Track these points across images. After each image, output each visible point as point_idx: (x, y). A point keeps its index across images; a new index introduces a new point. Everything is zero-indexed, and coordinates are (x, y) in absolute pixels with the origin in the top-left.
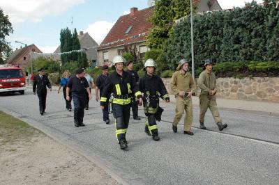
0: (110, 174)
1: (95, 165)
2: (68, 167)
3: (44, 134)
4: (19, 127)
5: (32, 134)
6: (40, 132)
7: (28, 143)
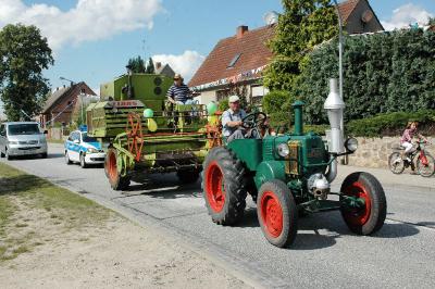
0: (240, 278)
1: (214, 265)
2: (174, 266)
3: (123, 217)
4: (83, 206)
5: (106, 217)
6: (117, 214)
7: (104, 230)
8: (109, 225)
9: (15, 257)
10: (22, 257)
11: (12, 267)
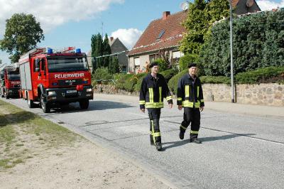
0: (160, 180)
1: (143, 171)
2: (117, 172)
3: (86, 139)
4: (61, 132)
5: (74, 139)
6: (82, 137)
7: (72, 148)
8: (76, 144)
9: (14, 166)
10: (19, 166)
11: (11, 173)
